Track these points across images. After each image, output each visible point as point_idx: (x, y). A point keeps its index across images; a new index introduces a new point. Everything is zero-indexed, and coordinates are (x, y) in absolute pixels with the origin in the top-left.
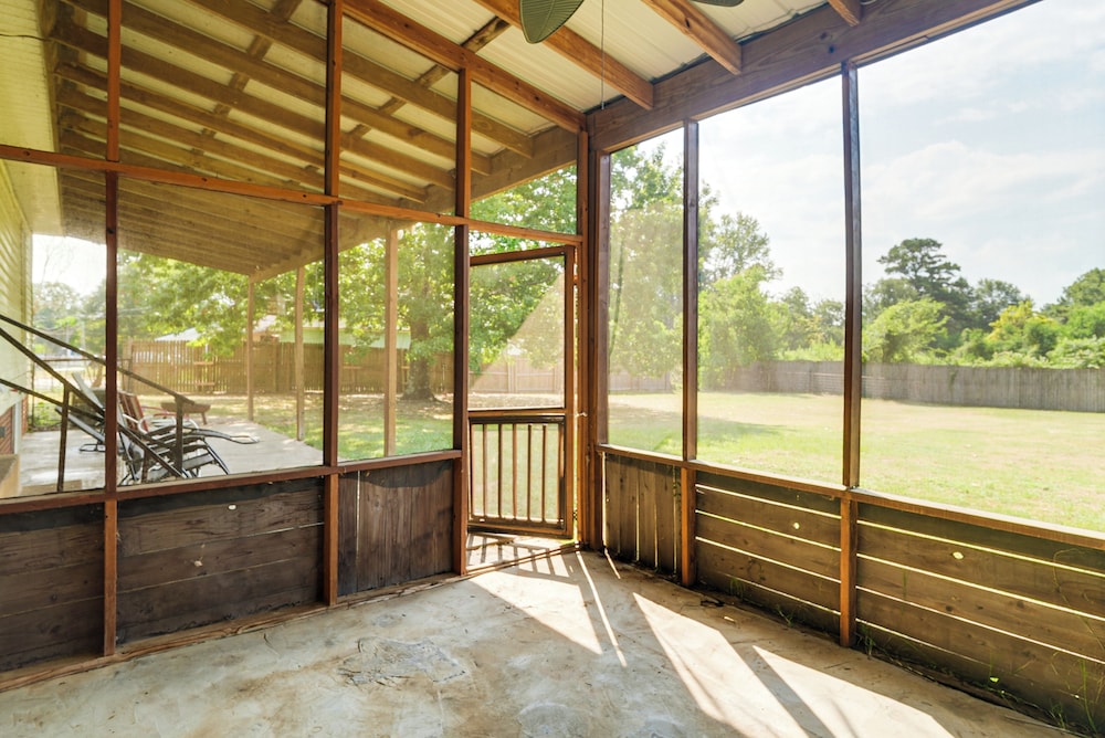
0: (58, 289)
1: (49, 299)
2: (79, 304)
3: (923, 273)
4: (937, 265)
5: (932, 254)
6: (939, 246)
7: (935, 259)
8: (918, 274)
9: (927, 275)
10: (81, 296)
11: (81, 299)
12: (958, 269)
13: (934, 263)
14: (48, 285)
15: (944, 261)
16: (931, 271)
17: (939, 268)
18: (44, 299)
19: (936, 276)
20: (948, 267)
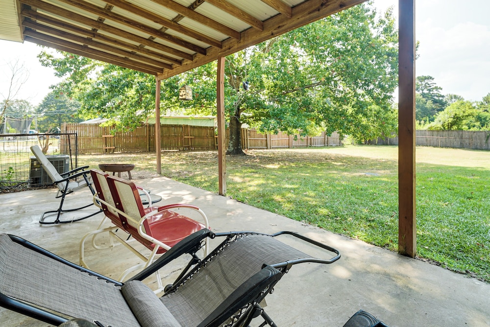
0: (22, 103)
1: (18, 107)
2: (33, 110)
3: (426, 91)
4: (432, 87)
5: (429, 83)
6: (433, 79)
7: (431, 85)
8: (424, 92)
9: (428, 92)
10: (33, 106)
11: (34, 108)
12: (441, 89)
13: (430, 87)
14: (17, 101)
15: (435, 85)
16: (429, 90)
17: (433, 89)
18: (15, 108)
19: (431, 92)
20: (436, 88)
